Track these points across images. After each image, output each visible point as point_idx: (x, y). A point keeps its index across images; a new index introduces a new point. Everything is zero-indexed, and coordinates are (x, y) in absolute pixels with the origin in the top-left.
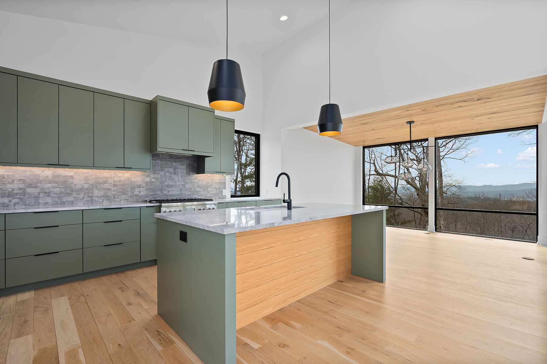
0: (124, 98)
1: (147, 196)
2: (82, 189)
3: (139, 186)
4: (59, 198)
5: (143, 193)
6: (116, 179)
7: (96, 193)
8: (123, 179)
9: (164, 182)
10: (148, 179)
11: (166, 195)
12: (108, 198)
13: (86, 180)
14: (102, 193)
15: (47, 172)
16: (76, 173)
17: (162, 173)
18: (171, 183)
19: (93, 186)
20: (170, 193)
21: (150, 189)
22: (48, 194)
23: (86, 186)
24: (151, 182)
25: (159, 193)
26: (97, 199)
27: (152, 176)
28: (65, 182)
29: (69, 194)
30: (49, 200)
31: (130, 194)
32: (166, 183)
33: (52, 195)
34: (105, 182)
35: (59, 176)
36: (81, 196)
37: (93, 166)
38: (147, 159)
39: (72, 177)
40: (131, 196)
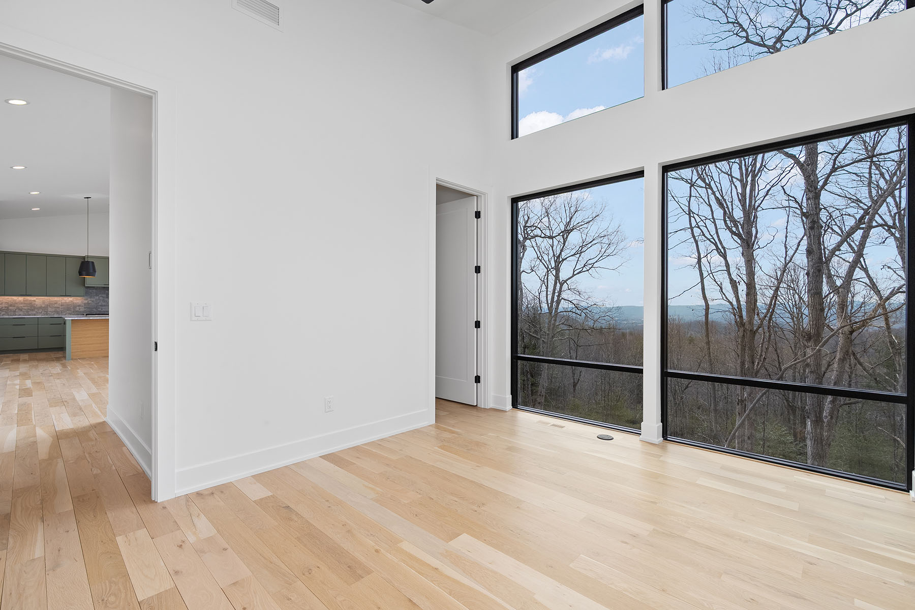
0: (66, 257)
1: (84, 312)
2: (41, 307)
3: (79, 306)
4: (27, 312)
5: (82, 309)
6: (63, 301)
7: (50, 309)
8: (67, 301)
9: (99, 303)
10: (86, 302)
11: (100, 311)
12: (58, 313)
13: (44, 302)
14: (54, 310)
15: (21, 299)
16: (37, 299)
17: (97, 297)
18: (103, 304)
19: (47, 306)
20: (103, 310)
21: (87, 307)
22: (21, 310)
23: (43, 306)
24: (88, 303)
25: (94, 310)
26: (50, 313)
27: (89, 299)
28: (31, 303)
29: (33, 310)
30: (21, 313)
31: (72, 310)
32: (100, 304)
33: (23, 310)
34: (56, 303)
35: (27, 300)
36: (40, 311)
37: (46, 296)
38: (82, 290)
39: (35, 301)
40: (73, 312)
